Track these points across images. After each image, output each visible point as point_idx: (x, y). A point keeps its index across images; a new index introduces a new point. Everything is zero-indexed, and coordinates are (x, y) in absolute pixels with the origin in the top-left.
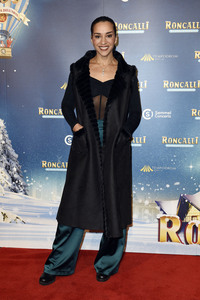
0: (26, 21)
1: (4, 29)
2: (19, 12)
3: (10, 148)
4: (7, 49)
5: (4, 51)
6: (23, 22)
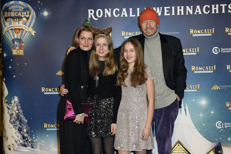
0: (33, 33)
1: (19, 37)
2: (29, 27)
3: (22, 116)
4: (20, 50)
5: (18, 52)
6: (31, 33)
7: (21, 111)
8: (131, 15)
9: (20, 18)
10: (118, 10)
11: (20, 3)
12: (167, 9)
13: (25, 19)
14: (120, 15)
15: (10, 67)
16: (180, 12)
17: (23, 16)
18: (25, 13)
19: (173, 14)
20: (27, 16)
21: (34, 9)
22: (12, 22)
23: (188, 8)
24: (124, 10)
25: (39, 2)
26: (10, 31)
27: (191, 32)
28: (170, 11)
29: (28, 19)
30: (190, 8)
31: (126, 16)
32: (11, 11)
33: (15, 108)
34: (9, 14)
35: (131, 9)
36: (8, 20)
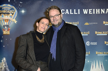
0: (16, 22)
1: (7, 24)
2: (13, 19)
3: (7, 69)
5: (7, 32)
6: (14, 22)
7: (7, 66)
8: (71, 13)
9: (8, 14)
10: (64, 10)
11: (9, 5)
12: (91, 10)
13: (11, 14)
14: (65, 13)
15: (2, 41)
16: (98, 12)
17: (10, 13)
18: (11, 11)
19: (94, 13)
20: (13, 13)
21: (16, 9)
22: (4, 16)
23: (102, 10)
24: (67, 10)
25: (19, 5)
26: (2, 21)
27: (104, 23)
28: (92, 11)
29: (13, 14)
30: (103, 10)
31: (68, 13)
32: (3, 10)
33: (4, 65)
34: (2, 11)
35: (71, 10)
36: (2, 14)
